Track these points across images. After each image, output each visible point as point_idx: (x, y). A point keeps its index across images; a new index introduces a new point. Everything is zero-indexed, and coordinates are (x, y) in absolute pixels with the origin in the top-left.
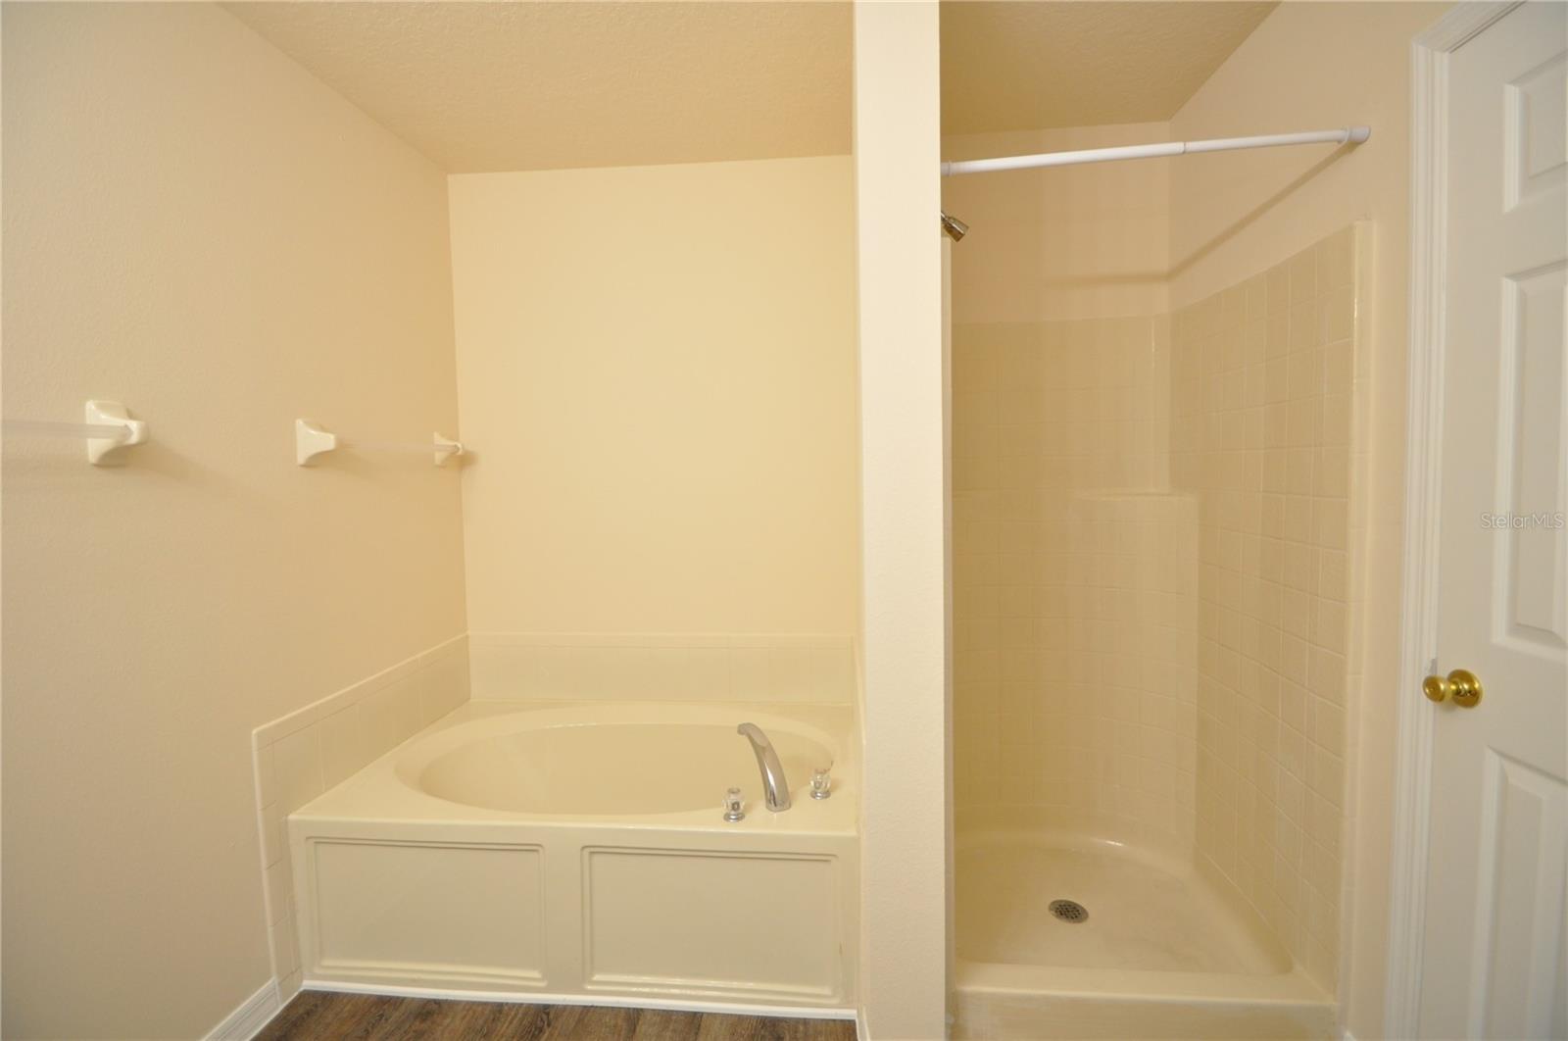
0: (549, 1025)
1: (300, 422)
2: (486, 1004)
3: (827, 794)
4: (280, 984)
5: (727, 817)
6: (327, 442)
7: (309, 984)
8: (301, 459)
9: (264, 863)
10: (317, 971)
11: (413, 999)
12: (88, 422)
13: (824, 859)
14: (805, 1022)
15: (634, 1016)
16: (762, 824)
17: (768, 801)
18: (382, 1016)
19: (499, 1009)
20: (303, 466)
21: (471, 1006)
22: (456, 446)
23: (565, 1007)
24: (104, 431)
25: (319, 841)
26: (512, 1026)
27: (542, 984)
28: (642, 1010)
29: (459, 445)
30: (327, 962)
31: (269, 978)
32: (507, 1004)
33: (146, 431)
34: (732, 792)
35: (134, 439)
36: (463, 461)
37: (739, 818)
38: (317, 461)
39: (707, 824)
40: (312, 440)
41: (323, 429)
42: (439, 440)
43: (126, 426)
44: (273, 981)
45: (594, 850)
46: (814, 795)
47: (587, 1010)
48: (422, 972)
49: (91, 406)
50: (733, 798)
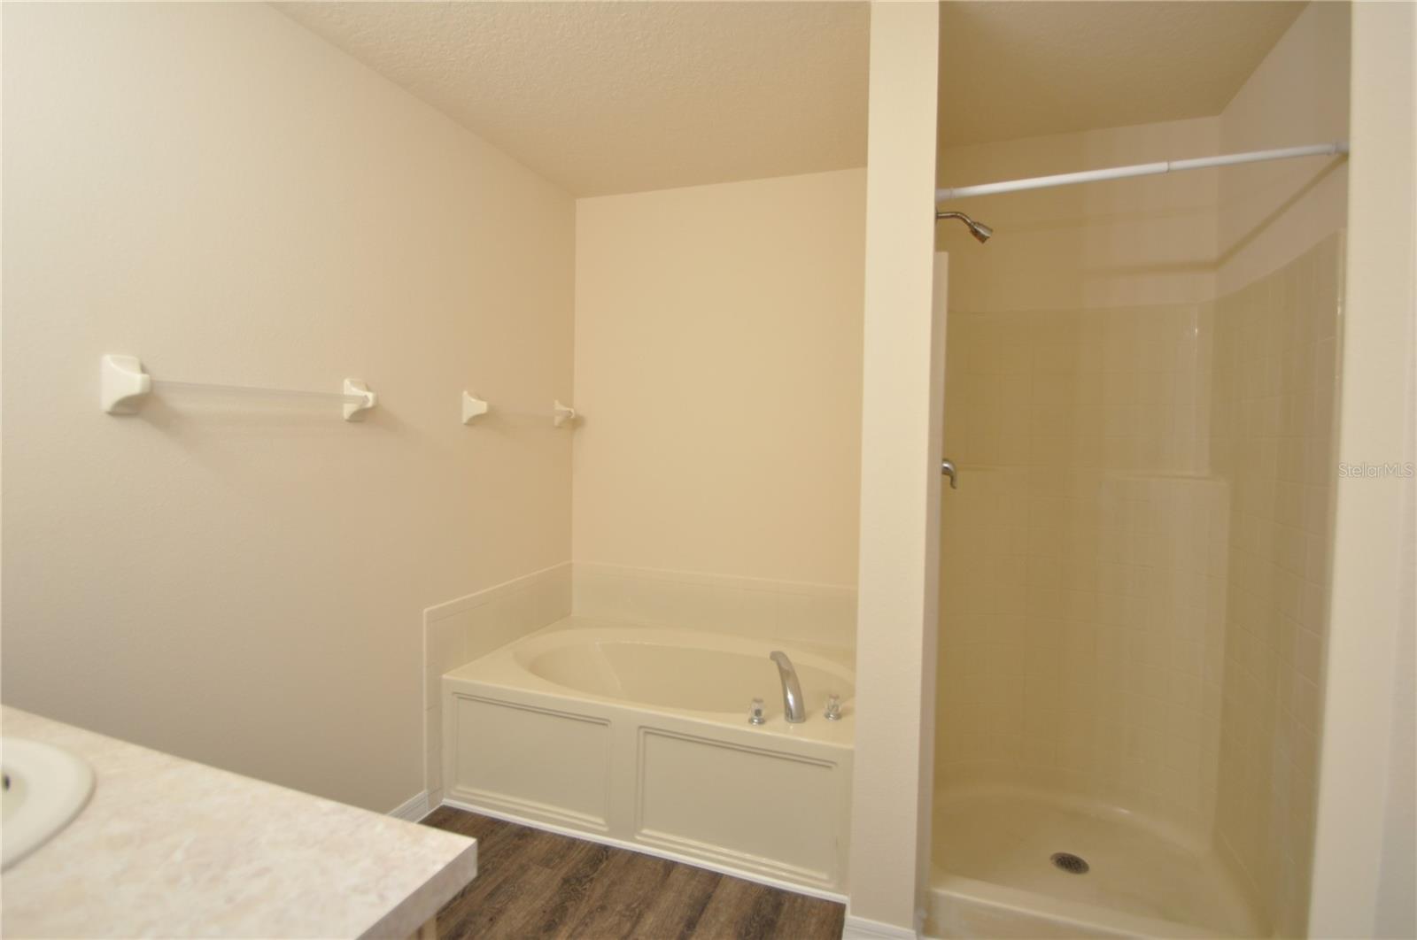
0: (607, 859)
1: (465, 393)
2: (564, 837)
3: (838, 717)
4: (429, 796)
5: (751, 721)
6: (481, 407)
7: (447, 802)
8: (465, 420)
9: (425, 706)
10: (453, 793)
11: (514, 824)
12: (345, 393)
13: (825, 765)
14: (804, 897)
15: (670, 866)
16: (778, 731)
17: (787, 715)
18: (492, 831)
19: (572, 843)
20: (465, 424)
21: (554, 836)
22: (570, 412)
23: (620, 850)
24: (352, 399)
25: (462, 697)
26: (581, 854)
27: (605, 829)
28: (677, 863)
29: (572, 411)
30: (459, 788)
31: (422, 789)
32: (579, 839)
33: (377, 399)
34: (756, 701)
35: (370, 404)
36: (575, 423)
37: (761, 722)
38: (476, 421)
39: (736, 724)
40: (474, 406)
41: (480, 398)
42: (559, 407)
43: (366, 396)
44: (423, 793)
45: (649, 731)
46: (827, 716)
47: (635, 856)
48: (523, 805)
49: (347, 382)
50: (756, 706)
